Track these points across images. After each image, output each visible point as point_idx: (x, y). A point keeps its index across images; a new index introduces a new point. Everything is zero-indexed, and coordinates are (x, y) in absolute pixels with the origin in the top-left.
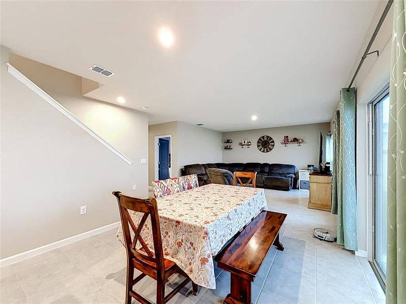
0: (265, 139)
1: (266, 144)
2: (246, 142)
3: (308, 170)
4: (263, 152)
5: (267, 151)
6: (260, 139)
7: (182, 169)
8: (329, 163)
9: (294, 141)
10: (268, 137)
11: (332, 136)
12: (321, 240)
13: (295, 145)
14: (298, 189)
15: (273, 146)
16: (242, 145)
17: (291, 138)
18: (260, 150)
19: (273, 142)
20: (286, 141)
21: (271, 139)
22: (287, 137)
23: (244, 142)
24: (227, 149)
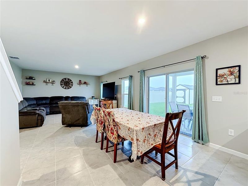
1: (67, 84)
4: (66, 89)
6: (63, 80)
9: (85, 83)
10: (68, 79)
13: (85, 86)
15: (72, 85)
16: (47, 83)
18: (63, 87)
19: (72, 83)
20: (80, 83)
21: (71, 80)
22: (81, 80)
23: (49, 81)
24: (29, 84)
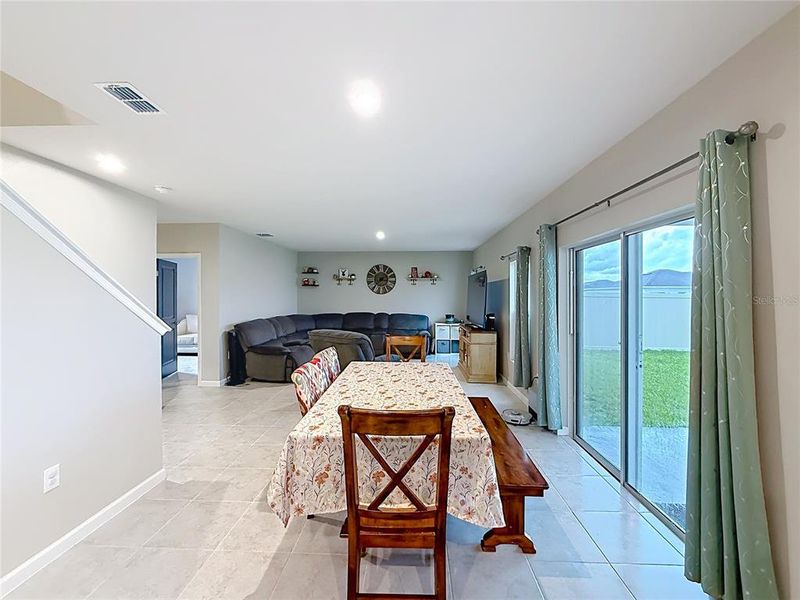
0: (382, 270)
1: (381, 279)
2: (346, 274)
3: (446, 322)
4: (378, 292)
5: (385, 292)
6: (372, 270)
7: (230, 333)
9: (426, 277)
10: (385, 267)
12: (515, 425)
13: (428, 282)
14: (434, 353)
15: (394, 282)
16: (339, 280)
17: (421, 272)
18: (372, 290)
19: (394, 276)
20: (414, 275)
21: (390, 270)
22: (416, 269)
23: (344, 275)
24: (308, 285)
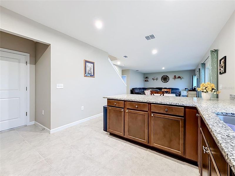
0: (165, 77)
1: (165, 79)
2: (156, 78)
3: (185, 90)
4: (164, 82)
5: (166, 82)
6: (162, 77)
7: (131, 90)
8: (195, 87)
10: (166, 76)
11: (196, 76)
13: (179, 79)
15: (169, 80)
16: (154, 80)
17: (177, 76)
18: (163, 82)
19: (169, 78)
20: (175, 77)
21: (168, 77)
22: (175, 76)
24: (146, 81)
